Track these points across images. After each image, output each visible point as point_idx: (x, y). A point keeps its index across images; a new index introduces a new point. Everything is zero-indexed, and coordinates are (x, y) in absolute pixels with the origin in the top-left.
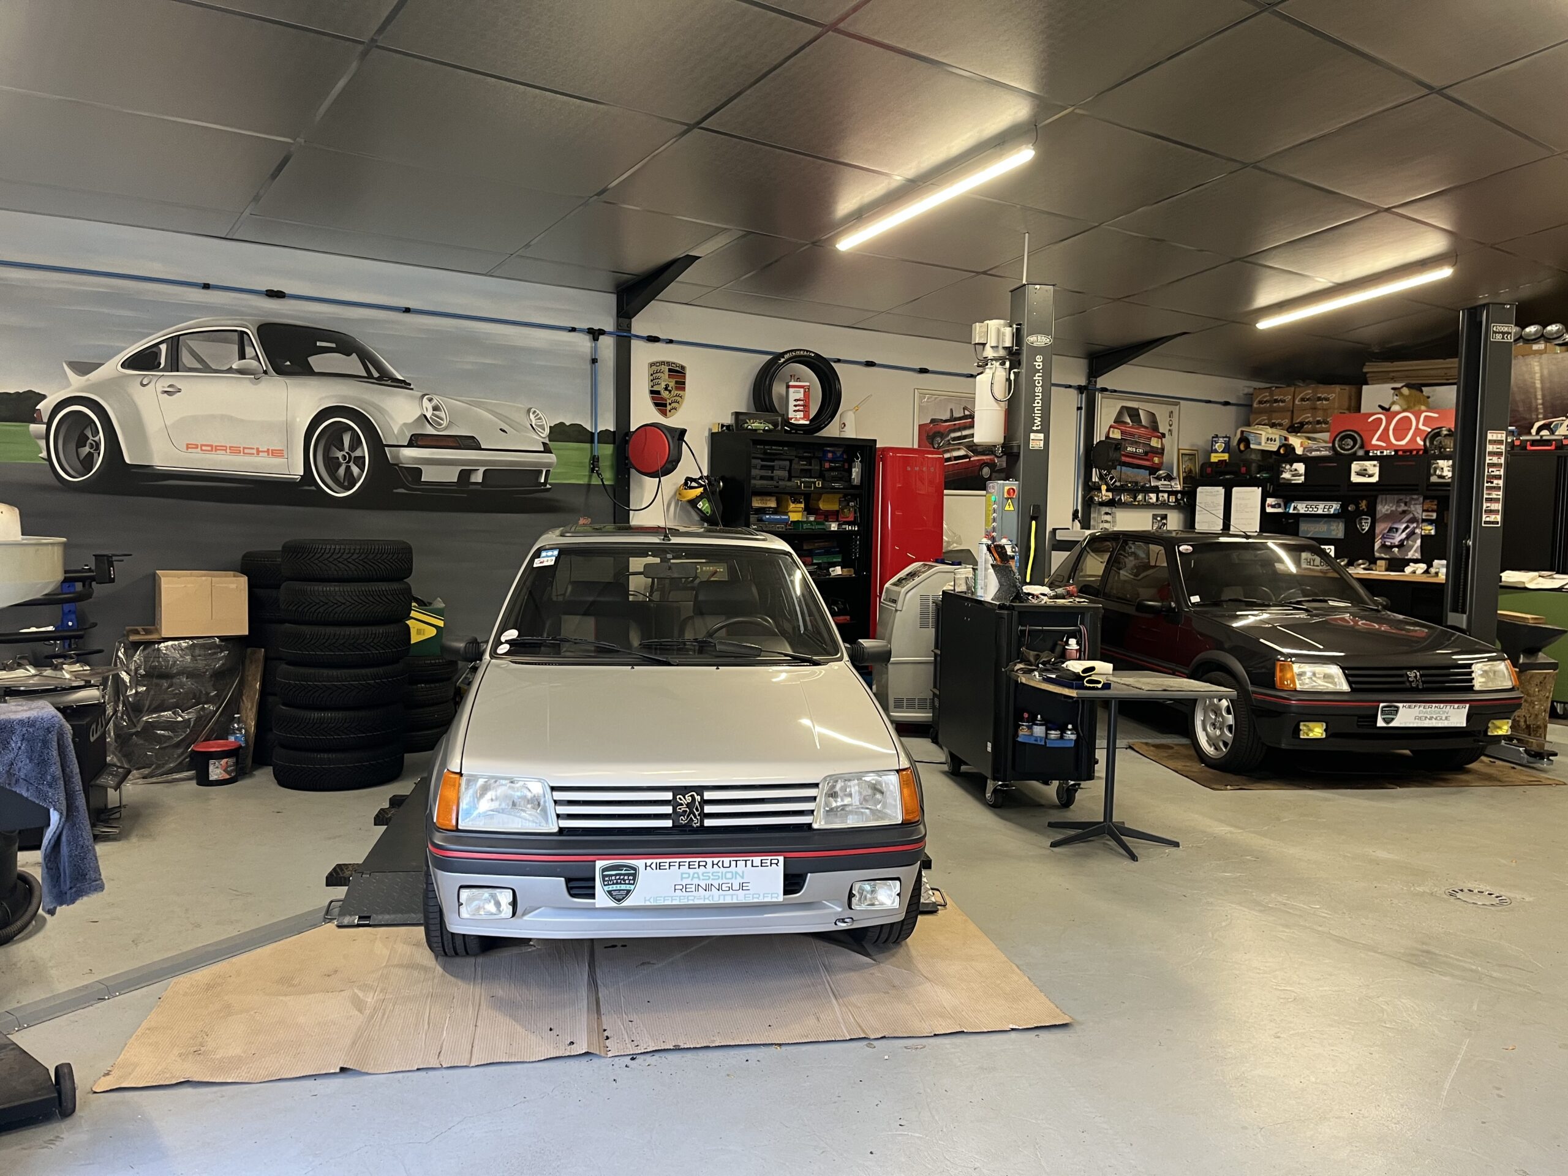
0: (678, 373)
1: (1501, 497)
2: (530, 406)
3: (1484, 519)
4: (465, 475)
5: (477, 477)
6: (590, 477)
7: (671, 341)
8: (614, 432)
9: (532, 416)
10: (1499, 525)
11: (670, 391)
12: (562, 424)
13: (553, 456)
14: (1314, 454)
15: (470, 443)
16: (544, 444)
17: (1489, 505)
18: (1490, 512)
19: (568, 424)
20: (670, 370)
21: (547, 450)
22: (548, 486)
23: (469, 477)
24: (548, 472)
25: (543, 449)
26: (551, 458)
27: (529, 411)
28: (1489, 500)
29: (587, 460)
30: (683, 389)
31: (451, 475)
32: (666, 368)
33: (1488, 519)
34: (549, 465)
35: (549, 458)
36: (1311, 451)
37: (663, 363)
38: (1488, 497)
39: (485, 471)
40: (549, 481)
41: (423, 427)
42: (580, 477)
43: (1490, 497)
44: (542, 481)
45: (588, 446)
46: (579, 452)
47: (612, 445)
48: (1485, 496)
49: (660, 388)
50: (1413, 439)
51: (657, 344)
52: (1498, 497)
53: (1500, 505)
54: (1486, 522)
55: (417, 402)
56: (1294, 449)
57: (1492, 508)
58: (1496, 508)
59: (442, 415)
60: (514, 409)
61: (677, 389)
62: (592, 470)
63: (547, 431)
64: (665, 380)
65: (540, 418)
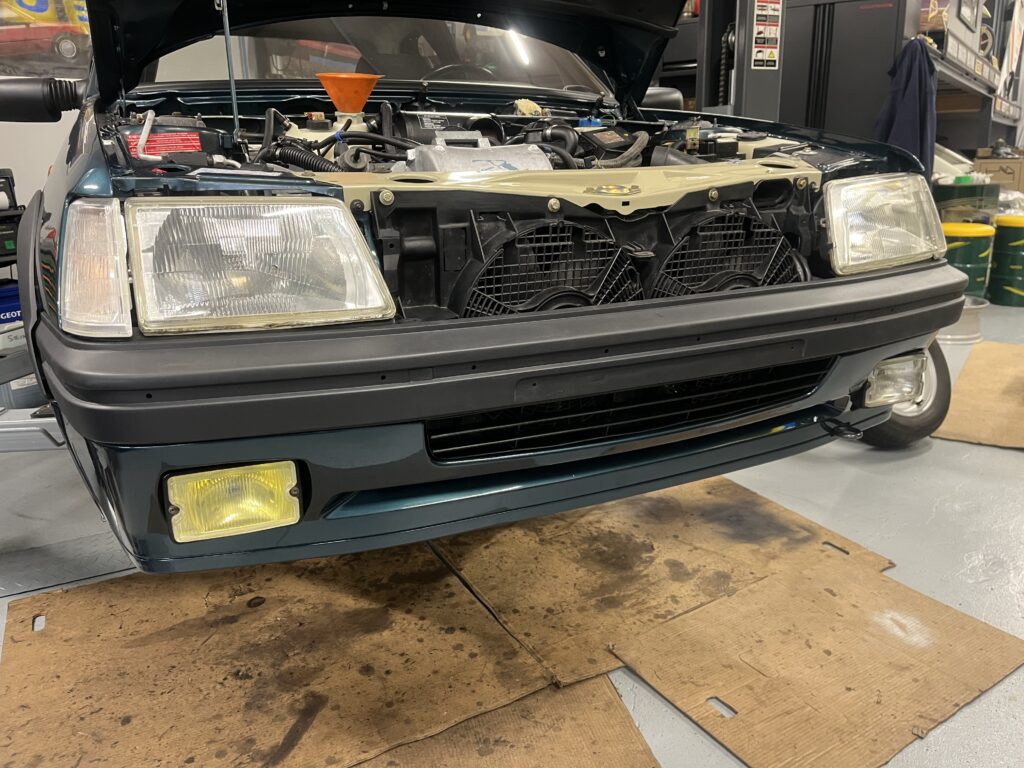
1: (779, 13)
3: (754, 57)
10: (776, 68)
17: (761, 28)
18: (764, 42)
28: (763, 19)
33: (760, 56)
38: (760, 13)
43: (764, 13)
48: (757, 12)
52: (776, 13)
53: (779, 28)
54: (759, 62)
57: (767, 35)
58: (773, 36)
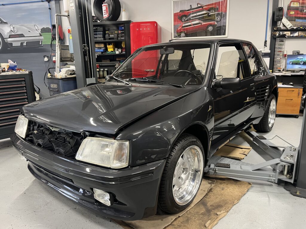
2: (35, 24)
4: (22, 44)
5: (25, 44)
9: (36, 27)
13: (42, 37)
15: (22, 36)
19: (45, 28)
21: (41, 35)
23: (23, 44)
24: (42, 41)
31: (19, 44)
34: (42, 39)
39: (26, 43)
41: (11, 33)
44: (41, 44)
45: (51, 33)
55: (9, 27)
59: (15, 29)
60: (31, 25)
63: (40, 30)
65: (38, 27)
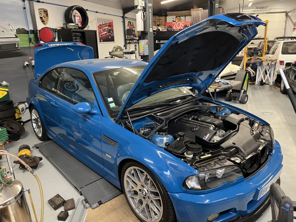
0: (46, 12)
2: (9, 23)
6: (30, 44)
7: (43, 2)
8: (33, 30)
9: (10, 26)
11: (45, 17)
12: (19, 28)
14: (164, 31)
16: (15, 35)
19: (21, 28)
20: (44, 11)
21: (16, 37)
22: (19, 48)
24: (18, 44)
25: (15, 37)
26: (18, 39)
27: (9, 25)
29: (28, 39)
30: (48, 17)
32: (43, 10)
34: (18, 42)
35: (17, 39)
36: (163, 30)
37: (42, 9)
40: (19, 47)
42: (27, 45)
44: (17, 47)
45: (27, 35)
46: (25, 37)
47: (33, 34)
49: (42, 16)
50: (181, 27)
51: (39, 3)
56: (160, 30)
61: (47, 17)
62: (30, 42)
63: (15, 31)
64: (43, 15)
65: (13, 27)
